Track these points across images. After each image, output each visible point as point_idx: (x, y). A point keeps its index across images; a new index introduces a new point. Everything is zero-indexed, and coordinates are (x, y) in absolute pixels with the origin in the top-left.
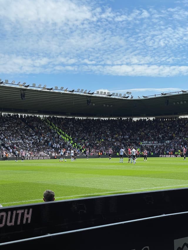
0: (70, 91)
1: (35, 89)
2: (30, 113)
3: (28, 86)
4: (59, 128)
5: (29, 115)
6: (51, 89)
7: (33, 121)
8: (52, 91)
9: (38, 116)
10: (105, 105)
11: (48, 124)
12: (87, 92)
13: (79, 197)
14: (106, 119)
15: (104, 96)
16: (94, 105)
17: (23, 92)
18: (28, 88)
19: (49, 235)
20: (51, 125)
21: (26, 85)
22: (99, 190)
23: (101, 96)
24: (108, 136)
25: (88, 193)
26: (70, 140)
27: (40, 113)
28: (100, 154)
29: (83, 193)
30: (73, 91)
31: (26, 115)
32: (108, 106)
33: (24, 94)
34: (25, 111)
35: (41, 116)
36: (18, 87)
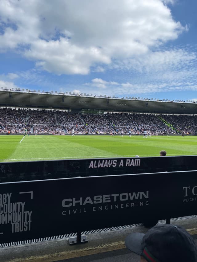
0: (172, 101)
1: (153, 101)
2: (150, 113)
3: (149, 100)
4: (165, 120)
5: (150, 114)
6: (161, 100)
7: (151, 117)
8: (161, 101)
9: (154, 114)
10: (191, 108)
11: (159, 118)
12: (181, 101)
13: (176, 155)
14: (191, 115)
15: (191, 103)
16: (185, 108)
17: (147, 103)
18: (149, 101)
19: (167, 172)
20: (161, 118)
21: (148, 99)
22: (189, 152)
23: (189, 103)
24: (192, 124)
25: (182, 154)
26: (170, 126)
27: (155, 113)
28: (187, 134)
29: (179, 153)
30: (173, 101)
31: (148, 114)
32: (193, 108)
33: (147, 104)
34: (148, 112)
35: (156, 114)
36: (144, 100)
